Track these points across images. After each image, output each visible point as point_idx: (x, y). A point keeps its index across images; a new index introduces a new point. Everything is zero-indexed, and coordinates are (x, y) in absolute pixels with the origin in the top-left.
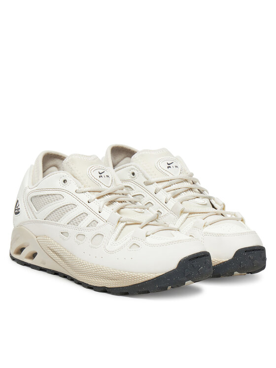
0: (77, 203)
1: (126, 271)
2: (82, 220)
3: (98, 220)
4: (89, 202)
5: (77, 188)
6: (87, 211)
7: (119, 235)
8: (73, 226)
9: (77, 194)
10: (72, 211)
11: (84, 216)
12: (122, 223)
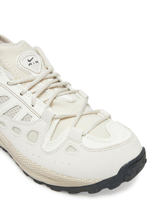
0: (9, 95)
1: (64, 175)
2: (16, 113)
3: (31, 114)
4: (21, 95)
5: (9, 80)
6: (20, 104)
7: (54, 132)
8: (8, 117)
9: (8, 86)
10: (6, 102)
11: (17, 109)
12: (56, 120)
